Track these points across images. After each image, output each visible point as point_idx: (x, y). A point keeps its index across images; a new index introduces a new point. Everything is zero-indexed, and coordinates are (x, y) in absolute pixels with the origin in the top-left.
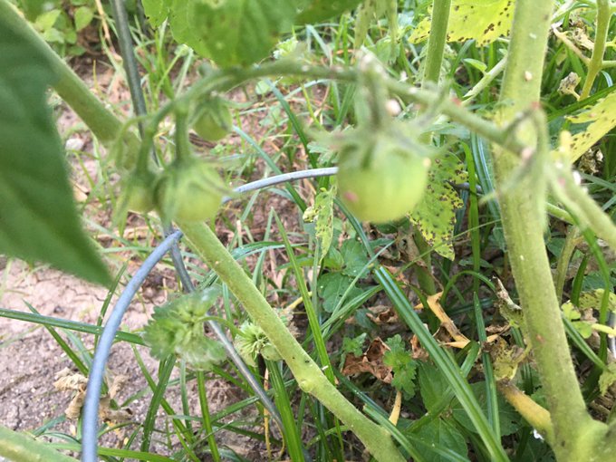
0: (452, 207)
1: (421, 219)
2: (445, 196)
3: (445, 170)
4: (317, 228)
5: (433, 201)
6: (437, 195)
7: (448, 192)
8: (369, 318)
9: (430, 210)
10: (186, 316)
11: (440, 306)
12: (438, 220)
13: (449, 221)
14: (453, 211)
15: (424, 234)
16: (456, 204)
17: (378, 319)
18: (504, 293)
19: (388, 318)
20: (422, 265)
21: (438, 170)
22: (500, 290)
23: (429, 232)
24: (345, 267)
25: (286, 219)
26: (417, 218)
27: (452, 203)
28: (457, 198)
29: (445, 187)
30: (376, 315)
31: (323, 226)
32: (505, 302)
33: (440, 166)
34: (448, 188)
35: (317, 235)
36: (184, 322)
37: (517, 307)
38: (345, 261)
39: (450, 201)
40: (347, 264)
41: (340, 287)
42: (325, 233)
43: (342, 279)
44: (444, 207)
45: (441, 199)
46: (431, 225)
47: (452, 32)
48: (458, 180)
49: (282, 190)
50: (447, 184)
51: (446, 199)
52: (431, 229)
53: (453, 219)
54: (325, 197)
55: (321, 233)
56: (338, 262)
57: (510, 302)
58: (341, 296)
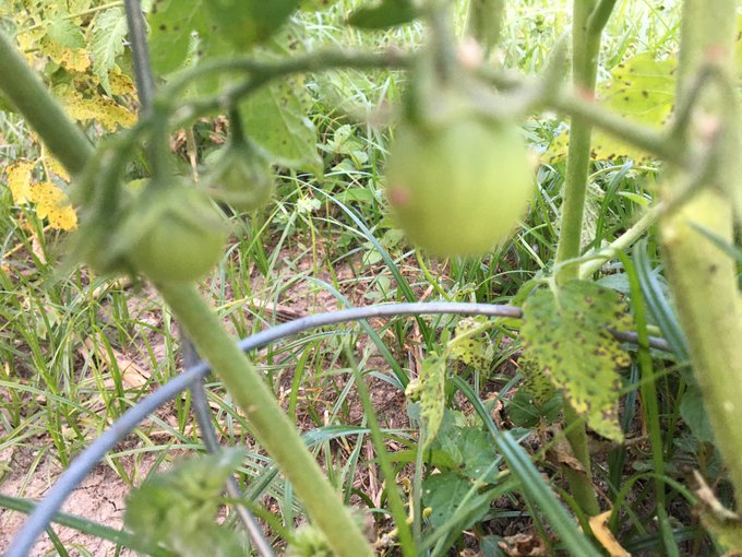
0: (613, 365)
1: (568, 380)
2: (602, 349)
3: (600, 311)
4: (423, 405)
5: (585, 354)
6: (591, 347)
7: (606, 342)
8: (502, 549)
9: (580, 368)
10: (193, 487)
11: (608, 531)
12: (593, 384)
13: (611, 385)
14: (615, 370)
15: (574, 403)
16: (619, 360)
17: (515, 550)
18: (706, 492)
19: (531, 550)
20: (578, 468)
21: (589, 311)
22: (699, 487)
23: (582, 401)
24: (463, 466)
25: (393, 416)
26: (563, 379)
27: (614, 359)
28: (619, 352)
29: (602, 335)
30: (512, 546)
31: (431, 402)
32: (709, 508)
33: (592, 306)
34: (606, 337)
35: (423, 414)
36: (189, 497)
37: (729, 514)
38: (465, 459)
39: (609, 356)
40: (467, 462)
41: (455, 494)
42: (433, 411)
43: (459, 482)
44: (601, 364)
45: (596, 353)
46: (583, 389)
47: (599, 148)
48: (621, 325)
49: (388, 374)
50: (604, 331)
51: (603, 354)
52: (583, 396)
53: (616, 382)
54: (434, 361)
55: (428, 411)
56: (454, 458)
57: (717, 505)
58: (456, 506)
